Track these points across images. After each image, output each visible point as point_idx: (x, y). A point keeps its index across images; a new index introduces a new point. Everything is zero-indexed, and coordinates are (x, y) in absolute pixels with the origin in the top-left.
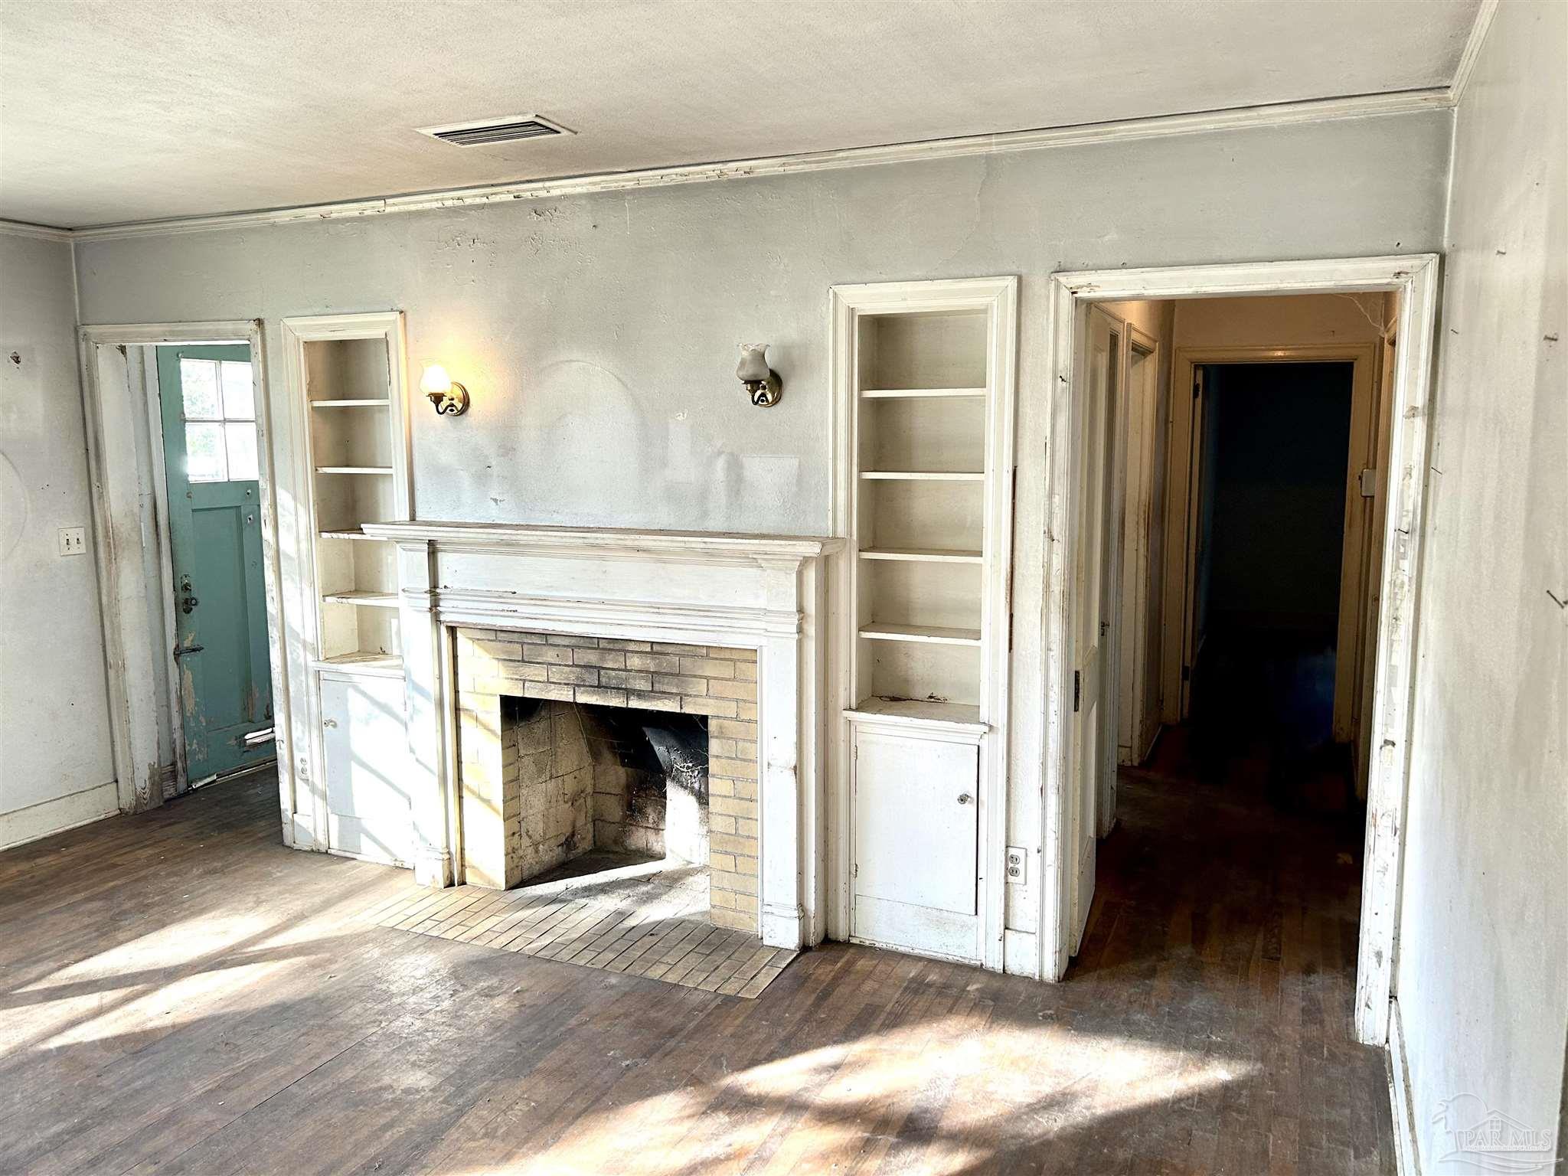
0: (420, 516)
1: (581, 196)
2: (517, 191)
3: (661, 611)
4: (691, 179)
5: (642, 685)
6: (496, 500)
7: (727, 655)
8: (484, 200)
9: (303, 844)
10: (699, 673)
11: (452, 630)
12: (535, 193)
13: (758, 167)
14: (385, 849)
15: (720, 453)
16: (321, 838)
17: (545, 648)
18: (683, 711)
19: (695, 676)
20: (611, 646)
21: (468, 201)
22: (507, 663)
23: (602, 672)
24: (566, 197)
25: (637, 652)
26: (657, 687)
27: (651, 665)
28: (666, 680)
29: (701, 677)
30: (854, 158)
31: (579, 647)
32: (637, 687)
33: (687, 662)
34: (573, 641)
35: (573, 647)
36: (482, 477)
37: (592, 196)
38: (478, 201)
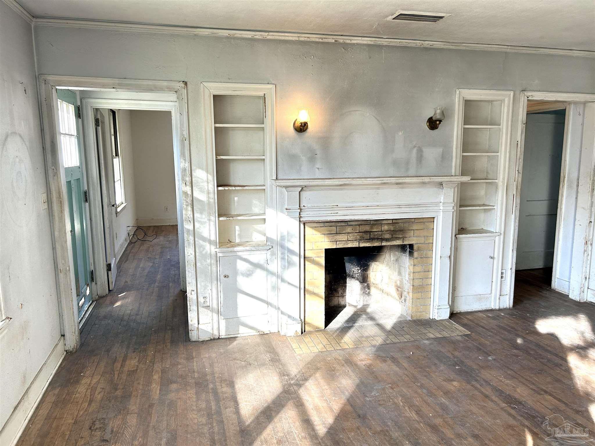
0: (279, 178)
1: (364, 45)
2: (337, 38)
4: (410, 45)
6: (318, 169)
7: (422, 220)
10: (411, 228)
11: (304, 224)
13: (435, 44)
15: (415, 147)
16: (216, 333)
17: (347, 227)
19: (409, 230)
20: (376, 223)
22: (329, 235)
23: (371, 233)
24: (357, 44)
25: (387, 224)
26: (394, 236)
27: (392, 228)
31: (361, 225)
32: (386, 237)
33: (406, 225)
34: (359, 223)
36: (312, 159)
37: (369, 45)
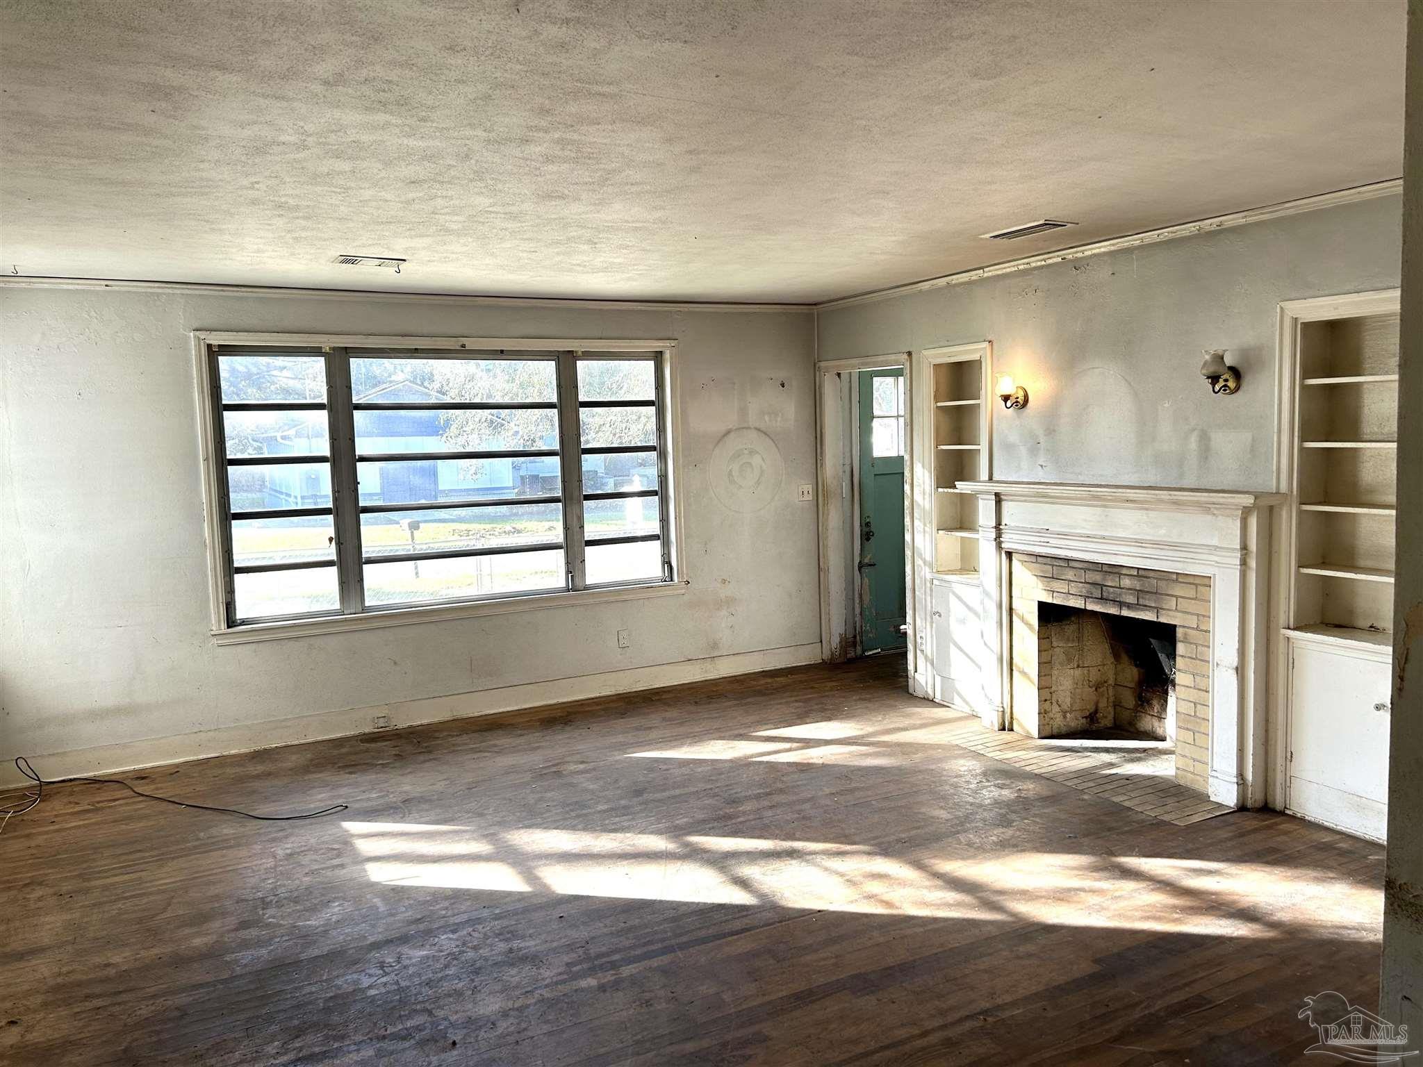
0: (996, 477)
1: (1105, 254)
2: (1064, 255)
3: (1143, 545)
4: (1179, 235)
5: (1131, 599)
6: (1042, 466)
7: (1191, 580)
8: (1043, 263)
9: (920, 693)
10: (1170, 593)
11: (1009, 555)
12: (1075, 255)
13: (1226, 221)
14: (967, 703)
15: (1194, 430)
16: (930, 691)
17: (1068, 569)
18: (1159, 620)
19: (1168, 595)
20: (1109, 570)
21: (1033, 265)
22: (1042, 579)
23: (1104, 588)
24: (1095, 255)
25: (1128, 575)
26: (1141, 602)
27: (1137, 585)
28: (1147, 597)
29: (1172, 596)
30: (1297, 206)
31: (1089, 570)
32: (1127, 601)
33: (1162, 584)
34: (1085, 565)
35: (1085, 570)
36: (1034, 450)
37: (1111, 253)
38: (1039, 264)
